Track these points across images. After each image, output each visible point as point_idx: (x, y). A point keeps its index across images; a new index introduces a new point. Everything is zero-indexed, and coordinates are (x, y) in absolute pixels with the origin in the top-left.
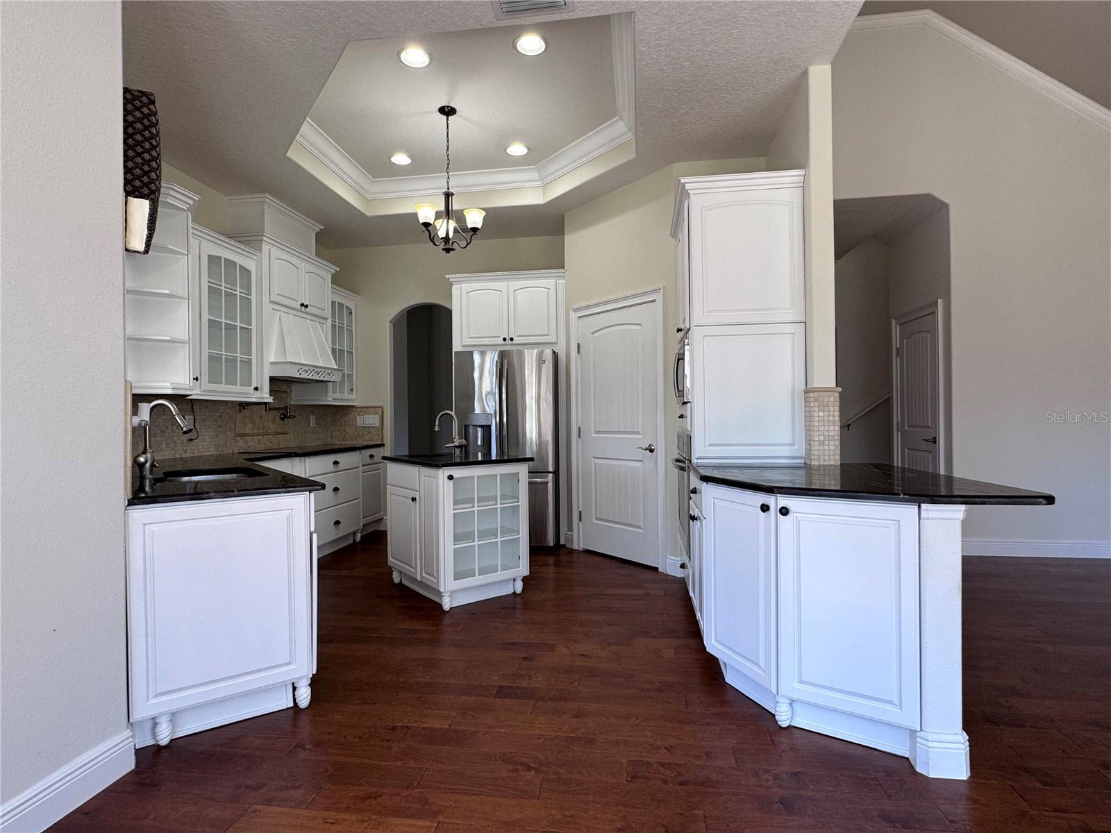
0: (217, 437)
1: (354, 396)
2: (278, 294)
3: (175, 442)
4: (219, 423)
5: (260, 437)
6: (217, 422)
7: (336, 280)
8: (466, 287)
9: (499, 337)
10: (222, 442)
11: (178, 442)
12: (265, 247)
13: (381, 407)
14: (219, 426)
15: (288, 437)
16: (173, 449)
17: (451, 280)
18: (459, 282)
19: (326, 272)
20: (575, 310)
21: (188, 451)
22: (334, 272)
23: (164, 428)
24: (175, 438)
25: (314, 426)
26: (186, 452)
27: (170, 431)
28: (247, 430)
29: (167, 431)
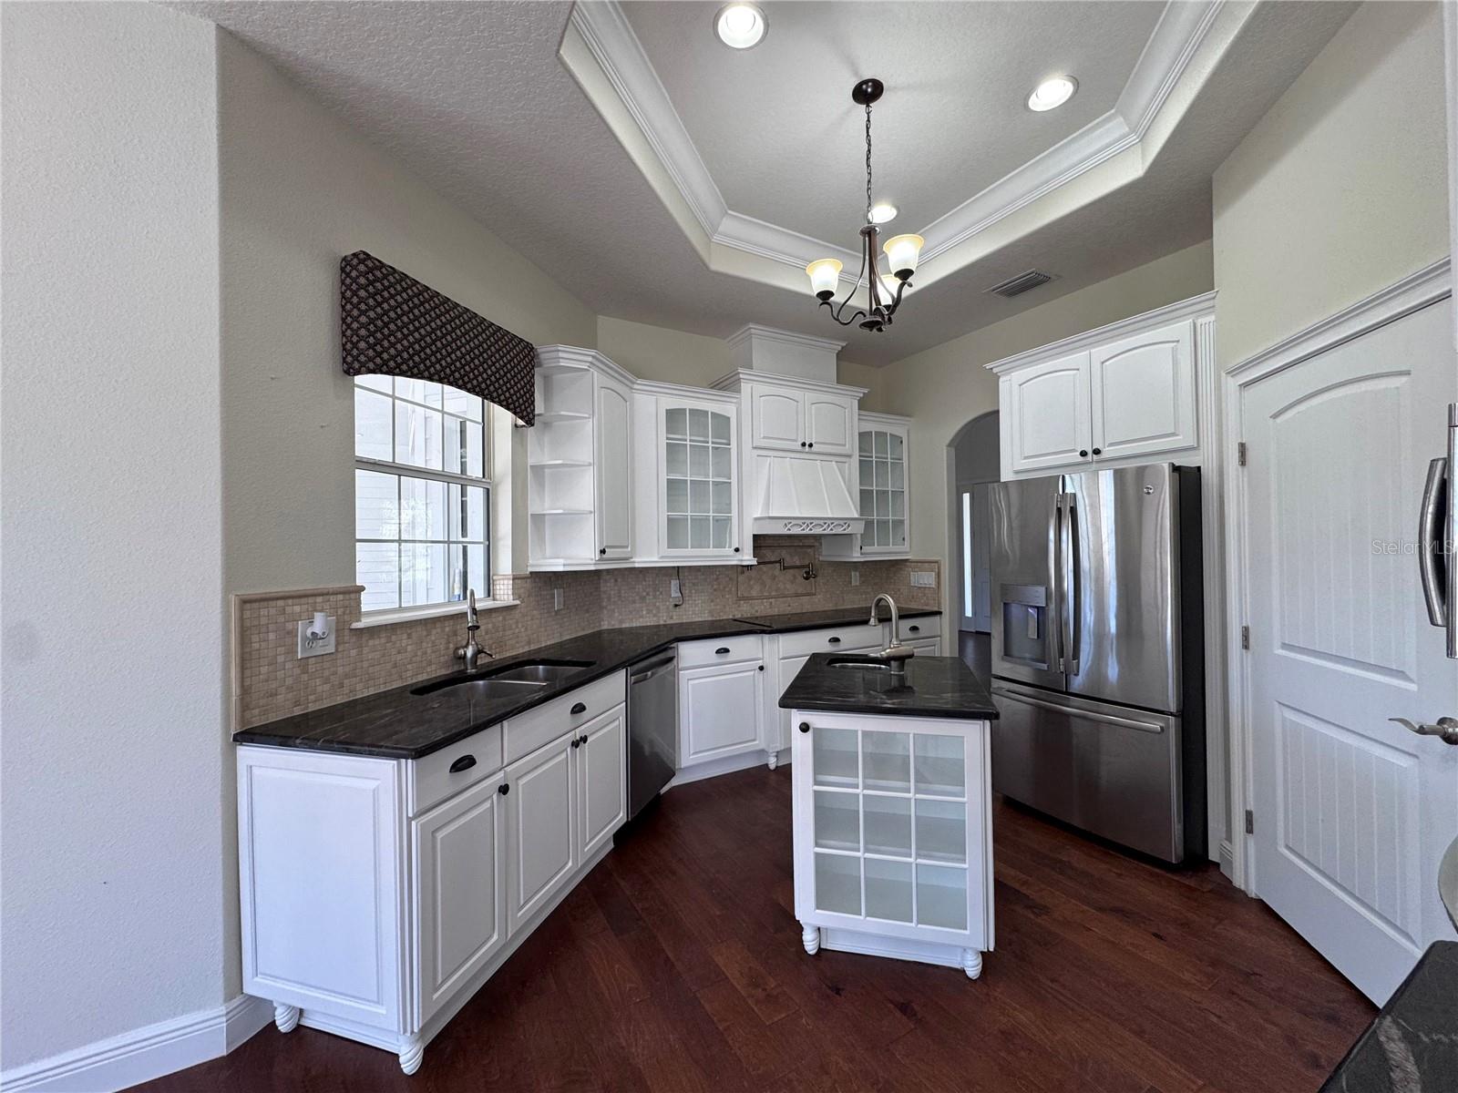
0: (712, 601)
1: (906, 547)
2: (764, 438)
3: (658, 608)
4: (715, 587)
5: (773, 600)
6: (712, 586)
7: (863, 405)
8: (1018, 376)
9: (1074, 450)
10: (718, 607)
11: (661, 607)
12: (745, 387)
13: (936, 562)
14: (715, 590)
15: (815, 599)
16: (654, 616)
17: (995, 371)
18: (1008, 371)
19: (848, 400)
20: (1233, 372)
21: (675, 617)
22: (862, 395)
23: (645, 594)
24: (658, 604)
25: (858, 584)
26: (671, 618)
27: (651, 597)
28: (754, 593)
29: (648, 597)
